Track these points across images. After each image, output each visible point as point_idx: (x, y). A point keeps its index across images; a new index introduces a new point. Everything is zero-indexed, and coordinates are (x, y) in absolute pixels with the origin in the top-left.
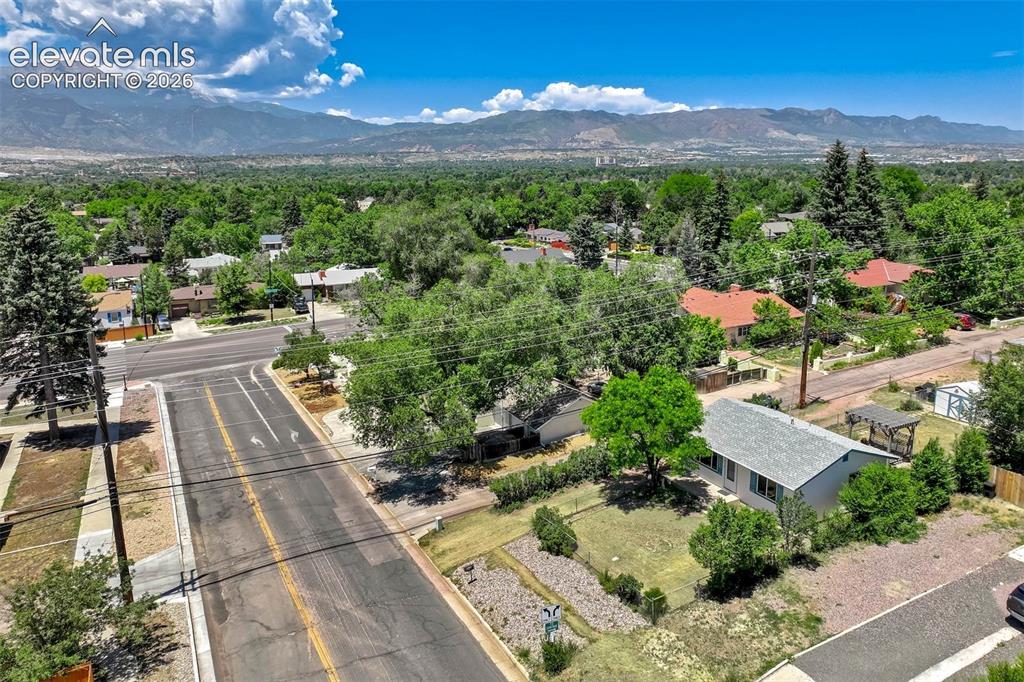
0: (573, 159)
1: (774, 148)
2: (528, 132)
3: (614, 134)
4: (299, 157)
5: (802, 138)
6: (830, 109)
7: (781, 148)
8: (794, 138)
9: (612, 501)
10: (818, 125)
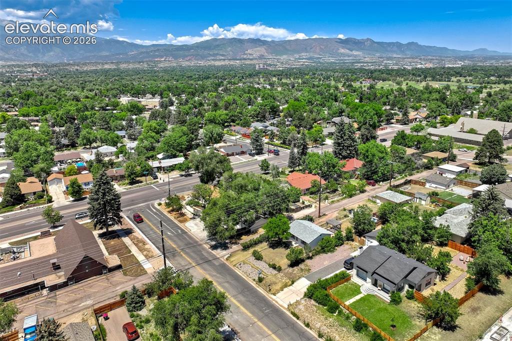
0: (244, 64)
1: (342, 58)
2: (222, 50)
3: (265, 51)
4: (103, 64)
5: (355, 53)
6: (368, 38)
7: (345, 58)
8: (351, 53)
9: (270, 247)
10: (362, 46)
